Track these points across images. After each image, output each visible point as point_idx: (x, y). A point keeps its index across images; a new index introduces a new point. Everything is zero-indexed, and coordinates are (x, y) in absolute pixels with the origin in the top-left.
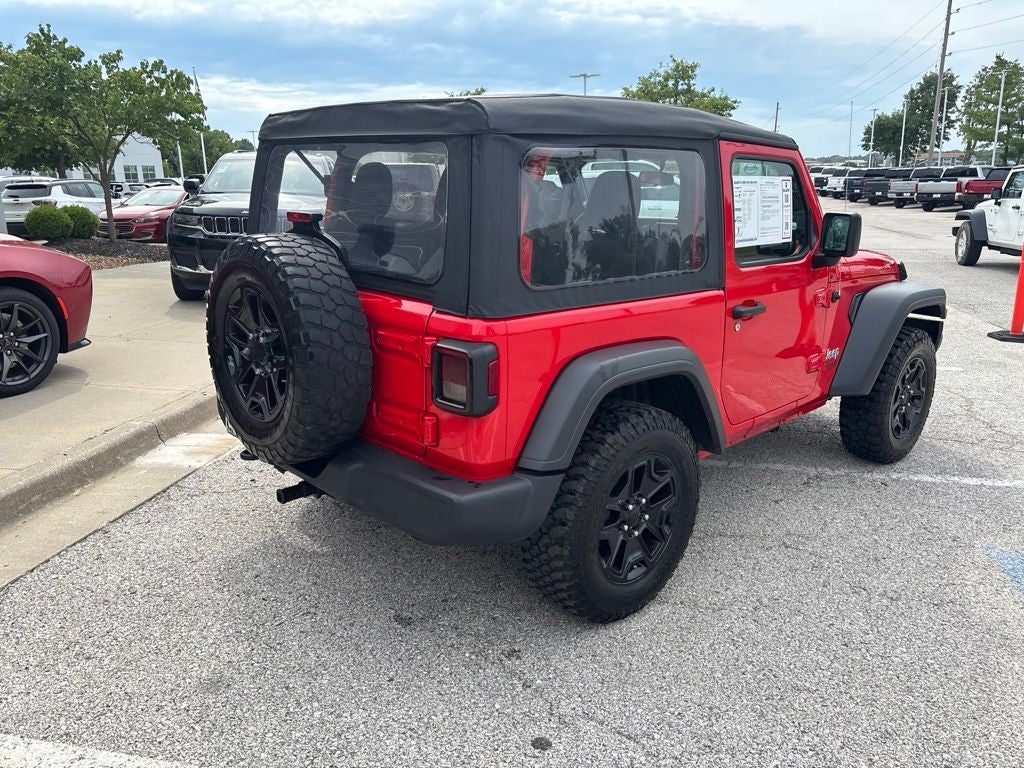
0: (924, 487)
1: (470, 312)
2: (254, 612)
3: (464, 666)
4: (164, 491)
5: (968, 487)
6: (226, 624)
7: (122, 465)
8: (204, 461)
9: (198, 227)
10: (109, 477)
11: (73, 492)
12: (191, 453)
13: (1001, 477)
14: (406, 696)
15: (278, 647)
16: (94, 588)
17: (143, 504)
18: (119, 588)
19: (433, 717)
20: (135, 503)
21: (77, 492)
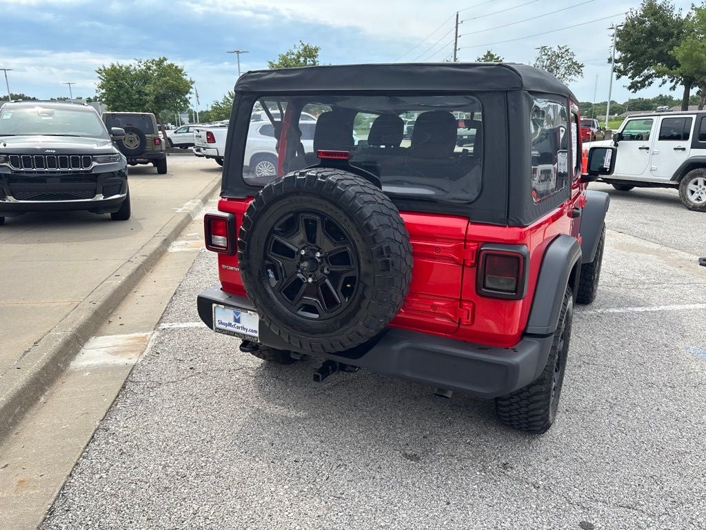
0: (621, 316)
1: (510, 222)
2: (298, 473)
3: (484, 481)
4: (124, 387)
5: (639, 313)
6: (286, 487)
7: (62, 371)
8: (134, 359)
9: (4, 164)
10: (59, 383)
11: (39, 399)
12: (116, 353)
13: (649, 305)
14: (470, 513)
15: (343, 496)
16: (144, 479)
17: (115, 400)
18: (167, 475)
19: (502, 524)
20: (108, 401)
21: (42, 399)
